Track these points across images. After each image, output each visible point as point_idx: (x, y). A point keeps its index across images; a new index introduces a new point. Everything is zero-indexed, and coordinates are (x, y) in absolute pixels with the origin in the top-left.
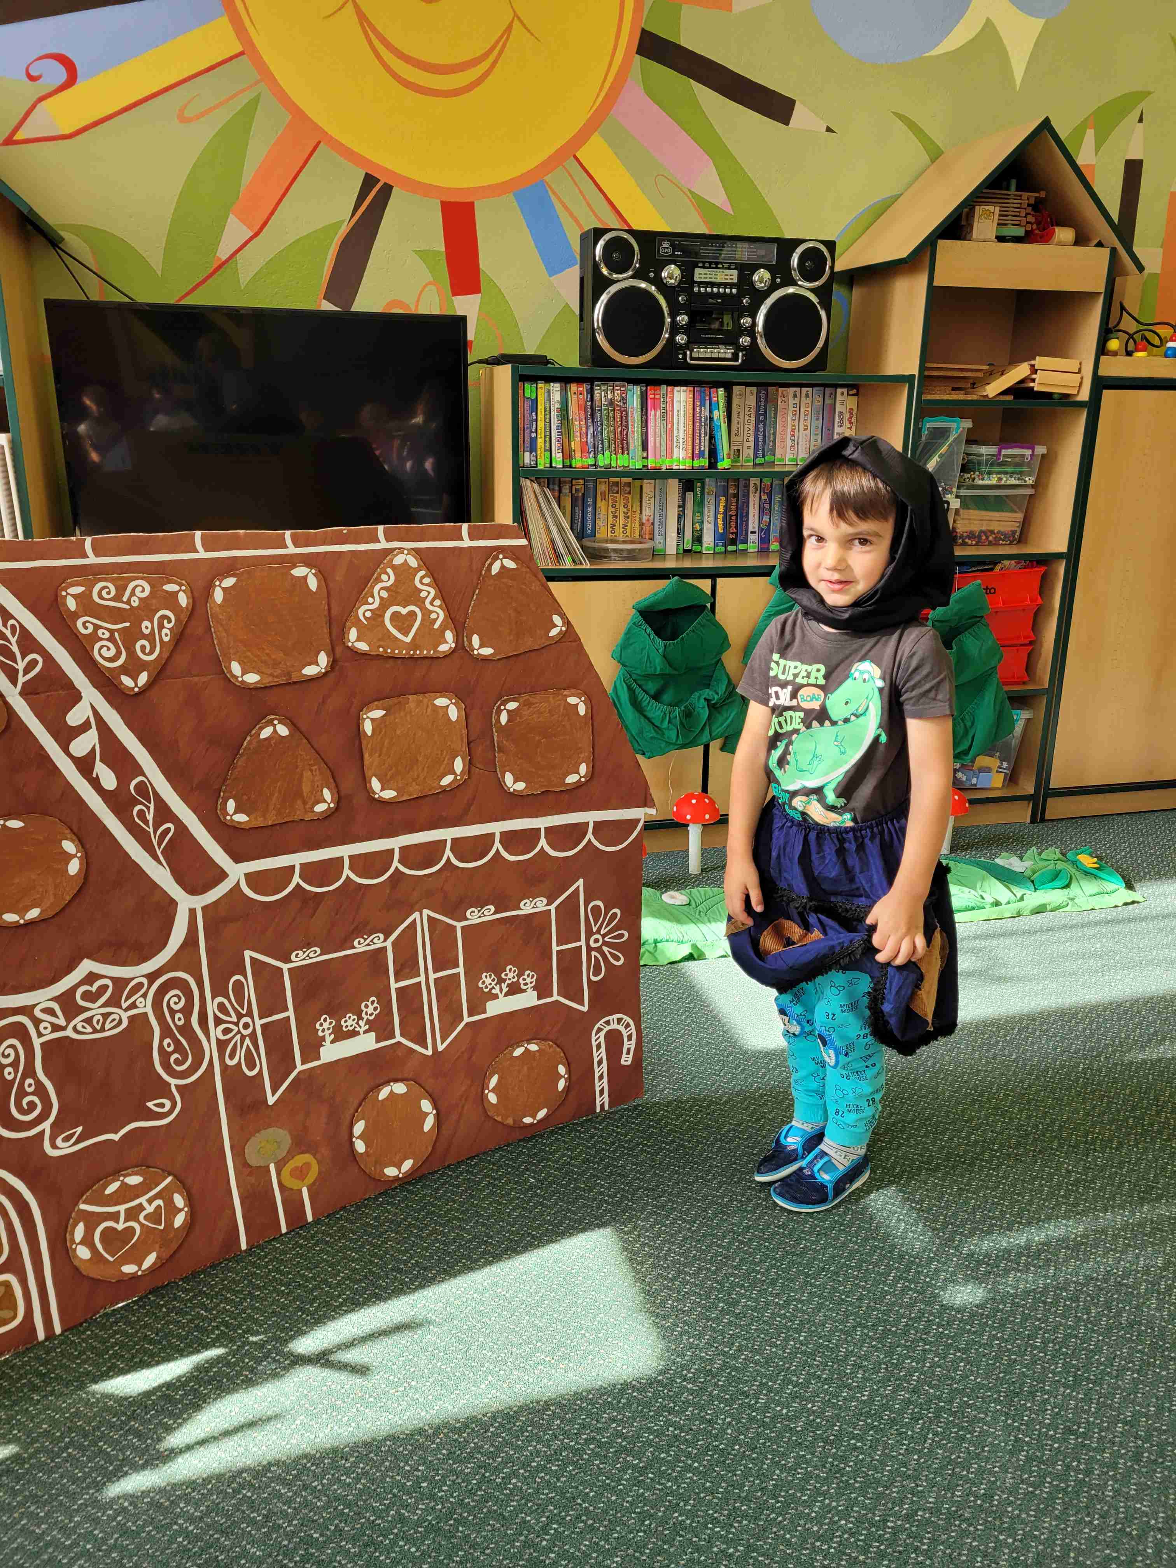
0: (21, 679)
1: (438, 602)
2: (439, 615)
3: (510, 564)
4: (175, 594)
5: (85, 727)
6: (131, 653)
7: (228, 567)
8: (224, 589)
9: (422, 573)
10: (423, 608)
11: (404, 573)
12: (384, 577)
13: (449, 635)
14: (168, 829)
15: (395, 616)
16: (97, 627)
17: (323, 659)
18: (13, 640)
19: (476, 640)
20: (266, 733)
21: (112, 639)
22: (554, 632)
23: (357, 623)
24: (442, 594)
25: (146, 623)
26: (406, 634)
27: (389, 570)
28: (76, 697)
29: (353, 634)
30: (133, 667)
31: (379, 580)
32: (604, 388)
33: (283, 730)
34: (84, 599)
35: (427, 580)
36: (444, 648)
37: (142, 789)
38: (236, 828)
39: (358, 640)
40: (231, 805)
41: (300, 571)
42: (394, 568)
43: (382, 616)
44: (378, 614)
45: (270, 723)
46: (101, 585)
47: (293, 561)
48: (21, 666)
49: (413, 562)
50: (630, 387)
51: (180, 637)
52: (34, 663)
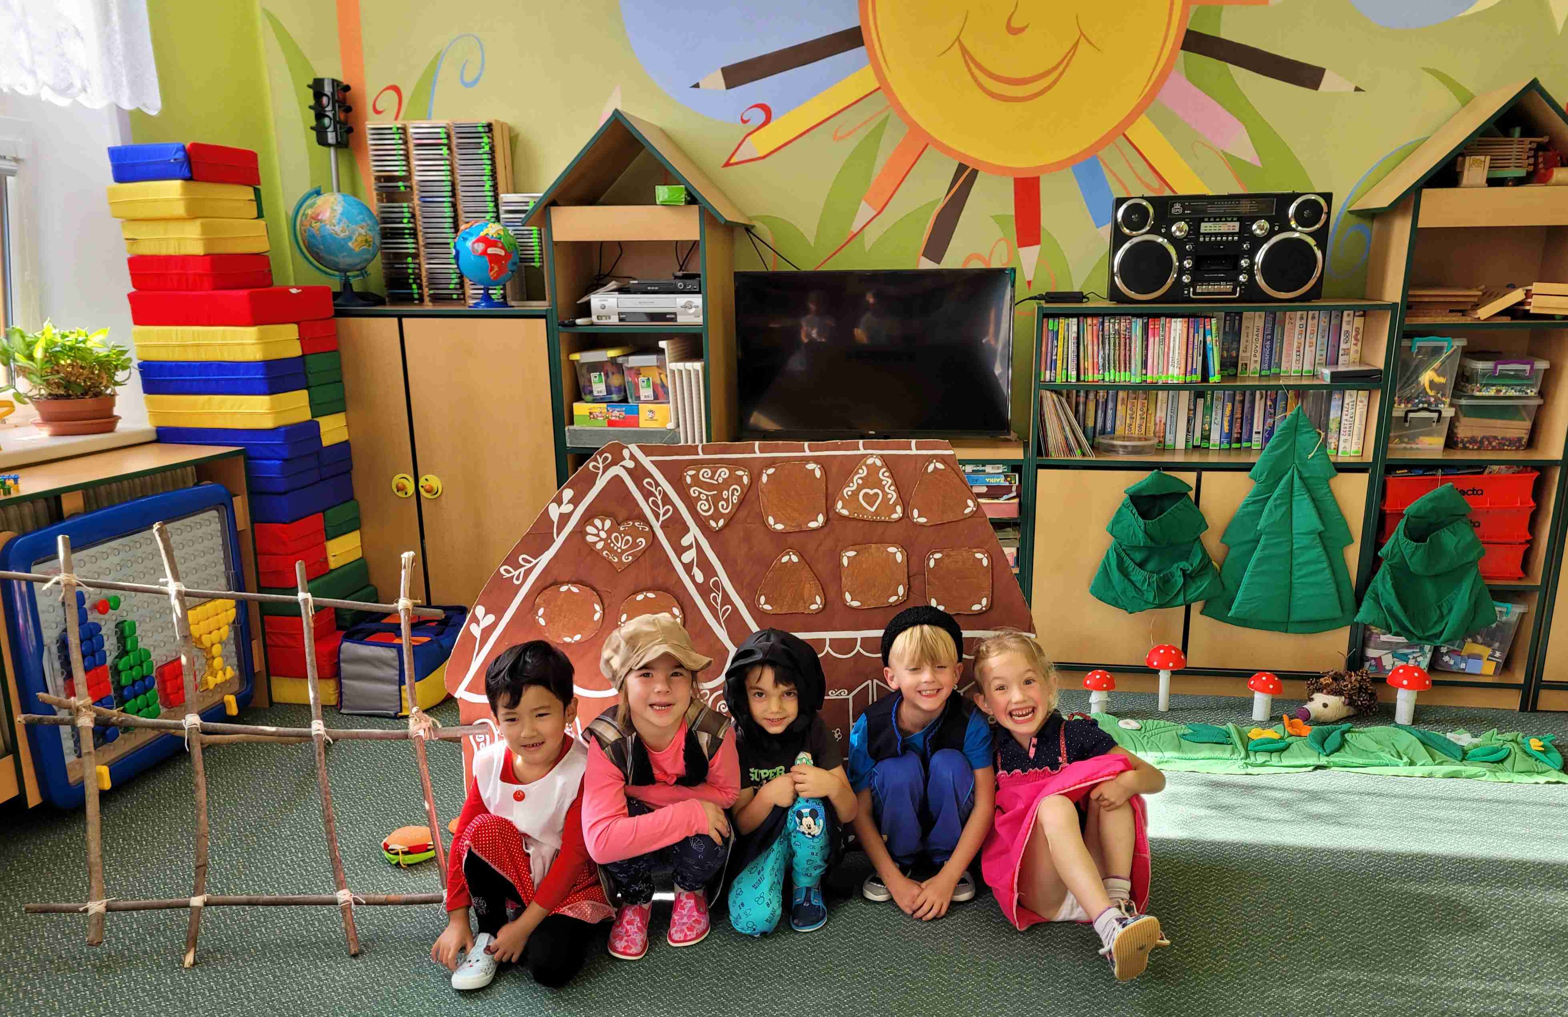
0: (661, 519)
1: (893, 488)
2: (893, 496)
3: (940, 466)
4: (741, 477)
5: (690, 547)
6: (716, 508)
7: (771, 463)
8: (768, 475)
9: (884, 469)
10: (883, 491)
11: (873, 470)
12: (861, 471)
13: (899, 509)
14: (728, 609)
15: (866, 494)
16: (700, 493)
17: (821, 518)
18: (659, 498)
19: (916, 513)
20: (785, 559)
21: (707, 500)
22: (967, 511)
23: (843, 498)
24: (895, 483)
25: (725, 492)
26: (872, 506)
27: (864, 467)
28: (686, 530)
29: (840, 505)
30: (716, 516)
31: (857, 473)
32: (1112, 321)
33: (795, 559)
34: (695, 478)
35: (887, 474)
36: (895, 516)
37: (716, 584)
38: (764, 613)
39: (842, 508)
40: (763, 599)
41: (811, 466)
42: (867, 466)
43: (858, 495)
44: (855, 494)
45: (788, 553)
46: (704, 470)
47: (808, 460)
48: (662, 512)
49: (879, 463)
50: (1134, 319)
51: (742, 501)
52: (667, 511)
